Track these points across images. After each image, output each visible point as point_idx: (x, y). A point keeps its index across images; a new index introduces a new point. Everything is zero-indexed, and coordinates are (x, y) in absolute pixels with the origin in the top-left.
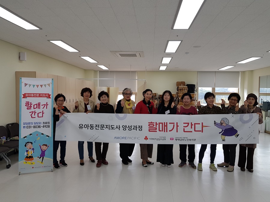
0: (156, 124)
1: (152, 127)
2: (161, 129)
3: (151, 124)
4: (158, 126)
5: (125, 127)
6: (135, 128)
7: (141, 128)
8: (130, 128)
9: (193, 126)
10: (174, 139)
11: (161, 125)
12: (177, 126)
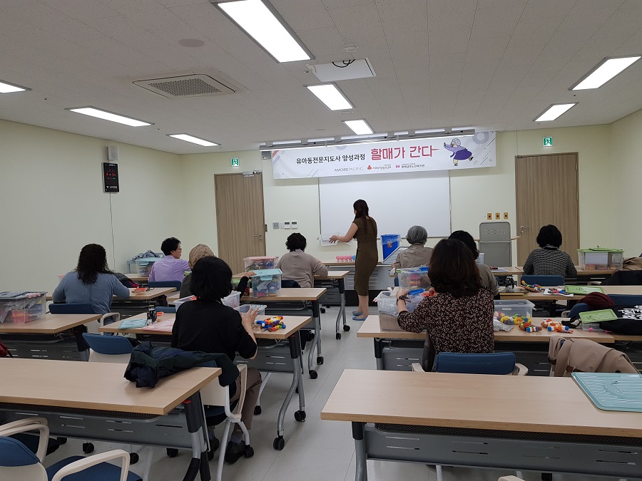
0: (380, 151)
1: (376, 155)
2: (385, 156)
3: (374, 151)
4: (382, 152)
5: (345, 158)
6: (357, 157)
7: (363, 157)
8: (351, 158)
9: (421, 150)
10: (401, 167)
11: (385, 151)
12: (403, 151)
